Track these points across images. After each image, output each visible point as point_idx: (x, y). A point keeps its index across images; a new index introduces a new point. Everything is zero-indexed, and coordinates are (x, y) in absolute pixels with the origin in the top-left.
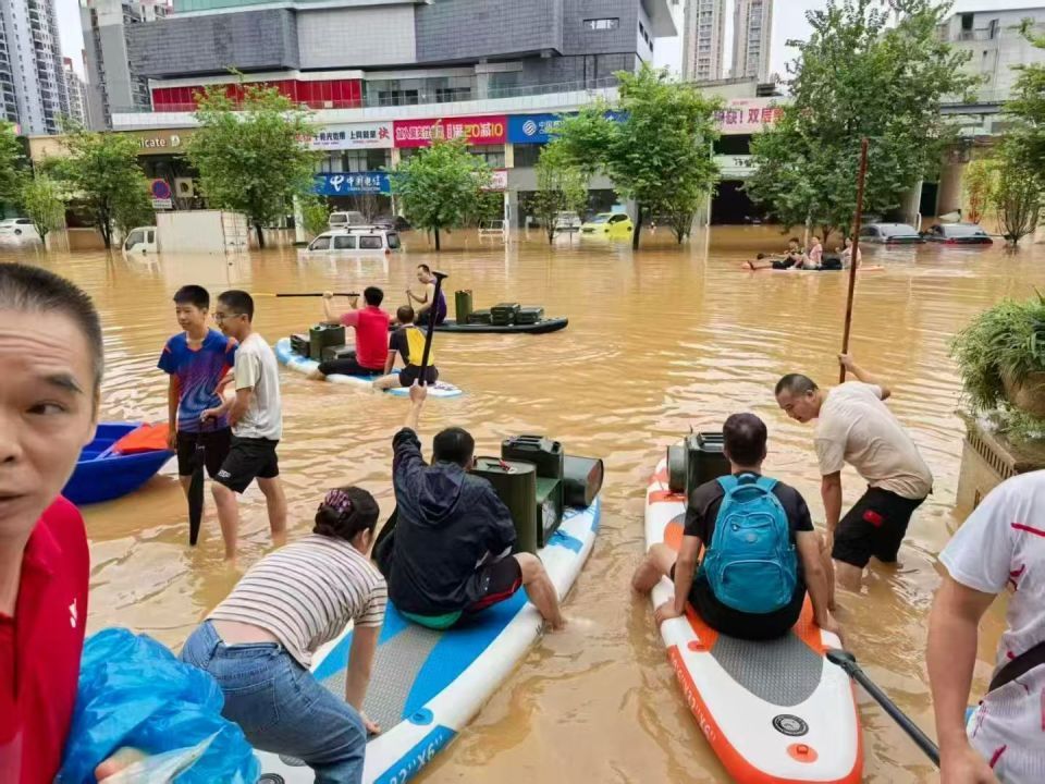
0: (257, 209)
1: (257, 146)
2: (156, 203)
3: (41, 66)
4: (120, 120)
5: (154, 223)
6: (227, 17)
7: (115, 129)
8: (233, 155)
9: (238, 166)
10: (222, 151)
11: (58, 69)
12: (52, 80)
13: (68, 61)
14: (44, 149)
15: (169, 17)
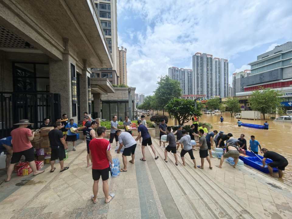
0: (263, 111)
1: (265, 99)
2: (241, 109)
3: (225, 86)
4: (237, 94)
5: (240, 112)
6: (263, 73)
7: (236, 96)
8: (259, 101)
9: (260, 103)
10: (256, 101)
11: (228, 86)
12: (226, 88)
13: (229, 85)
14: (224, 100)
15: (250, 75)
